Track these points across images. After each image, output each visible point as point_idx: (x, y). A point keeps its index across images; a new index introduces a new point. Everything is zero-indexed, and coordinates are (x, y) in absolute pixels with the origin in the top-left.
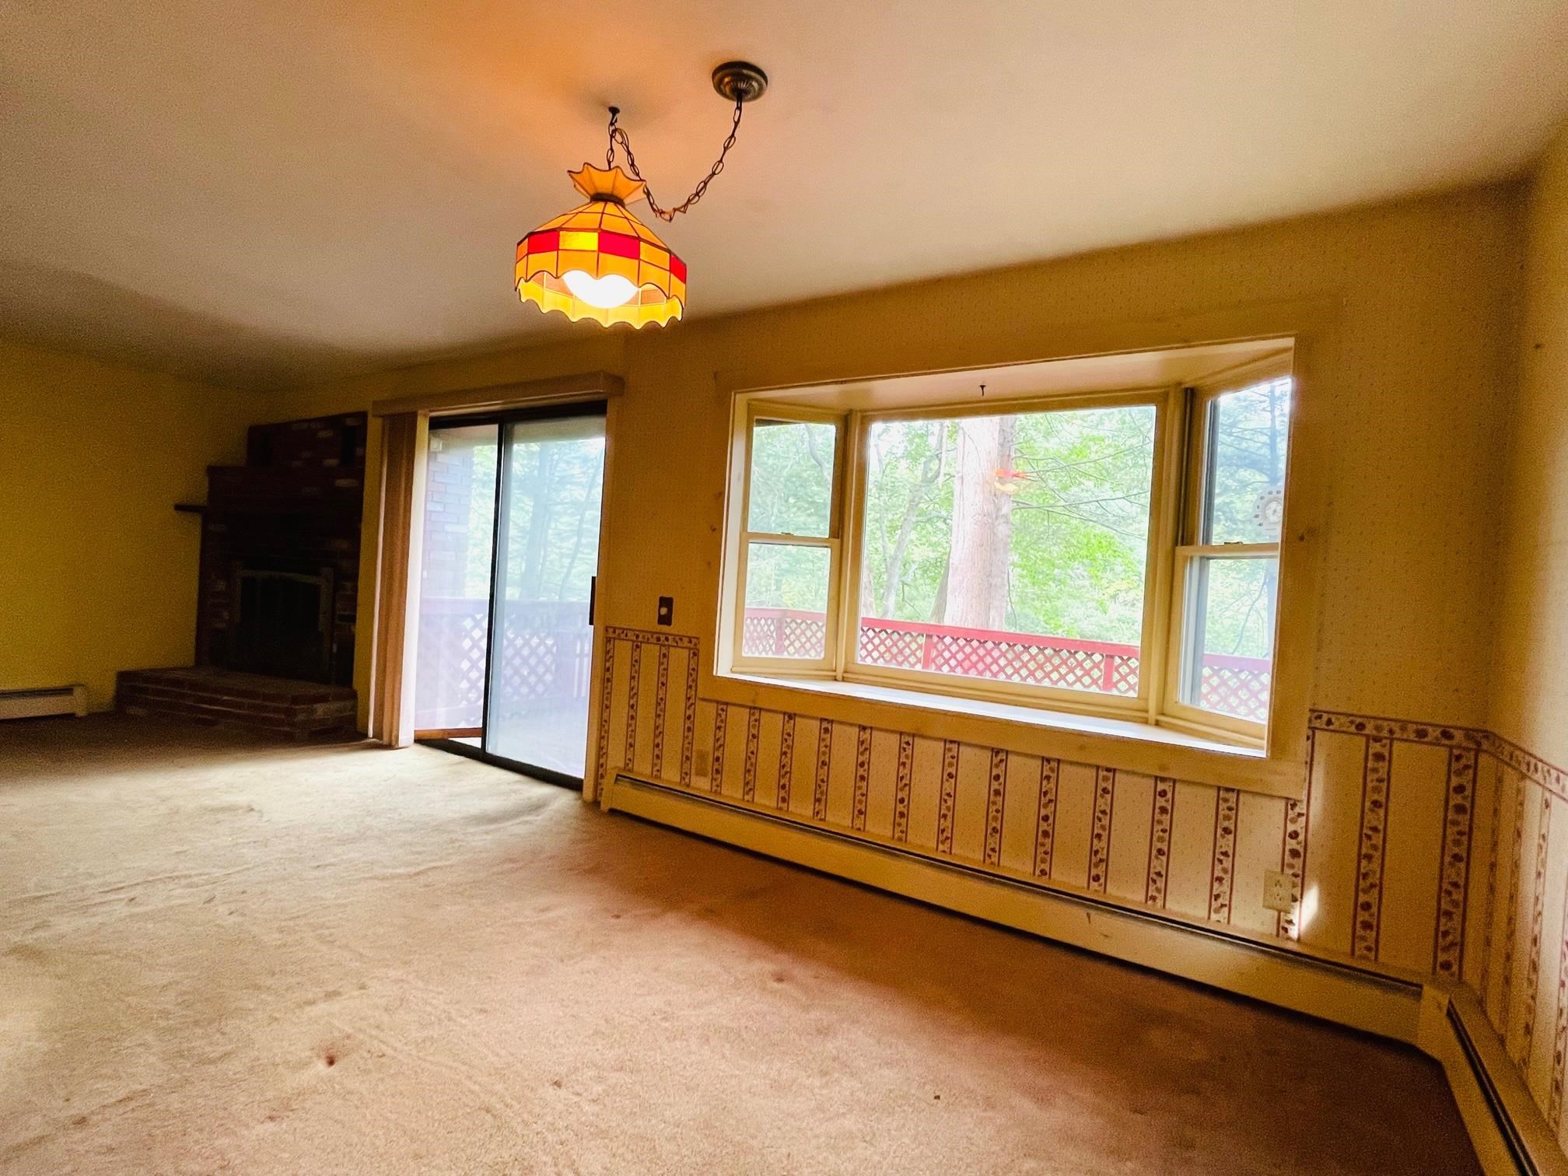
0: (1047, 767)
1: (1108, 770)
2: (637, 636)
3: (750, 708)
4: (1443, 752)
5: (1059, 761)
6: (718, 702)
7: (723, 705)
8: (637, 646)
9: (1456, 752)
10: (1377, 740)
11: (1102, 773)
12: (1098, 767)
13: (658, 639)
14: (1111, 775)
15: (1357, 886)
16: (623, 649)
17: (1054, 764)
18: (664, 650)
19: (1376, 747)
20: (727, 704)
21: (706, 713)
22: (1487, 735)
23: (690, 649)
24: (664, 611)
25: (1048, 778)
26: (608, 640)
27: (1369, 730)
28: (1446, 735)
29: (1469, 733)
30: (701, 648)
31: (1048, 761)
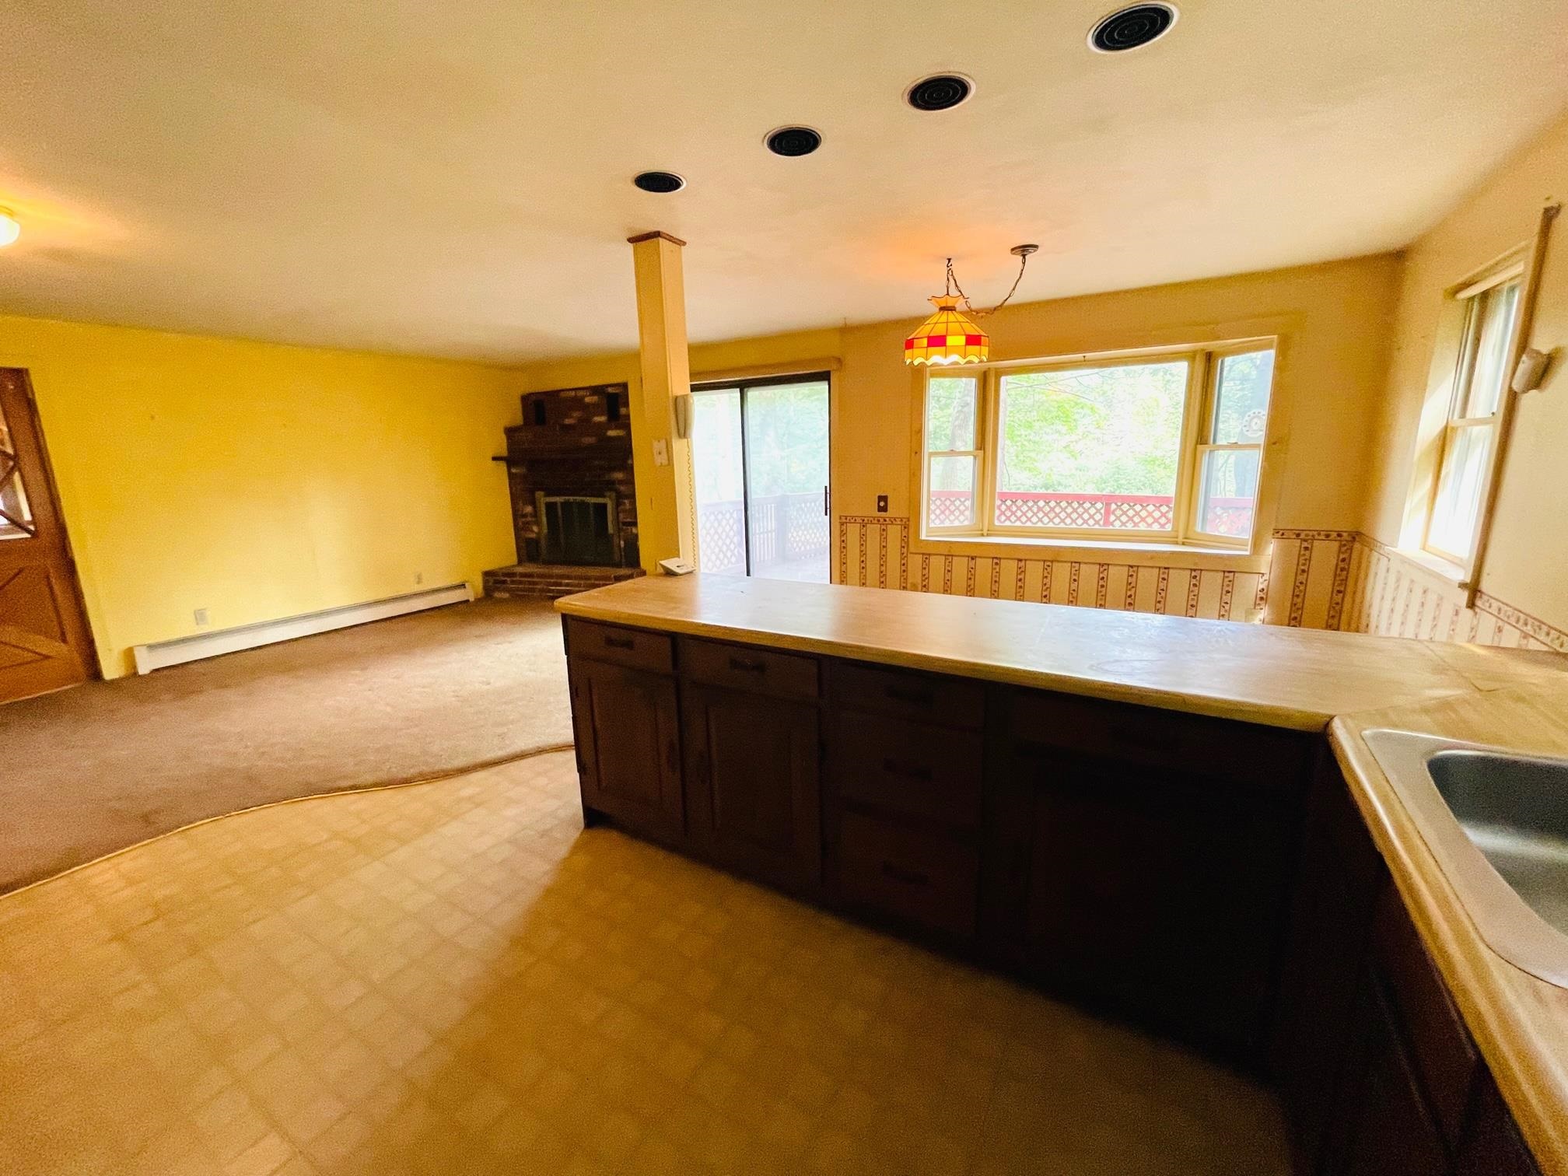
0: (1131, 569)
1: (1165, 568)
2: (863, 520)
3: (946, 555)
4: (1336, 544)
5: (1138, 566)
6: (923, 554)
7: (927, 556)
8: (864, 526)
9: (1343, 543)
10: (1305, 541)
11: (1162, 571)
12: (1160, 568)
13: (879, 521)
14: (1166, 571)
15: (1291, 609)
16: (853, 531)
17: (1135, 569)
18: (883, 527)
19: (1305, 544)
20: (929, 555)
21: (916, 562)
22: (1359, 533)
23: (901, 525)
24: (882, 504)
25: (1132, 576)
26: (842, 524)
27: (1302, 536)
28: (1339, 535)
29: (1350, 533)
30: (910, 523)
31: (1132, 567)
